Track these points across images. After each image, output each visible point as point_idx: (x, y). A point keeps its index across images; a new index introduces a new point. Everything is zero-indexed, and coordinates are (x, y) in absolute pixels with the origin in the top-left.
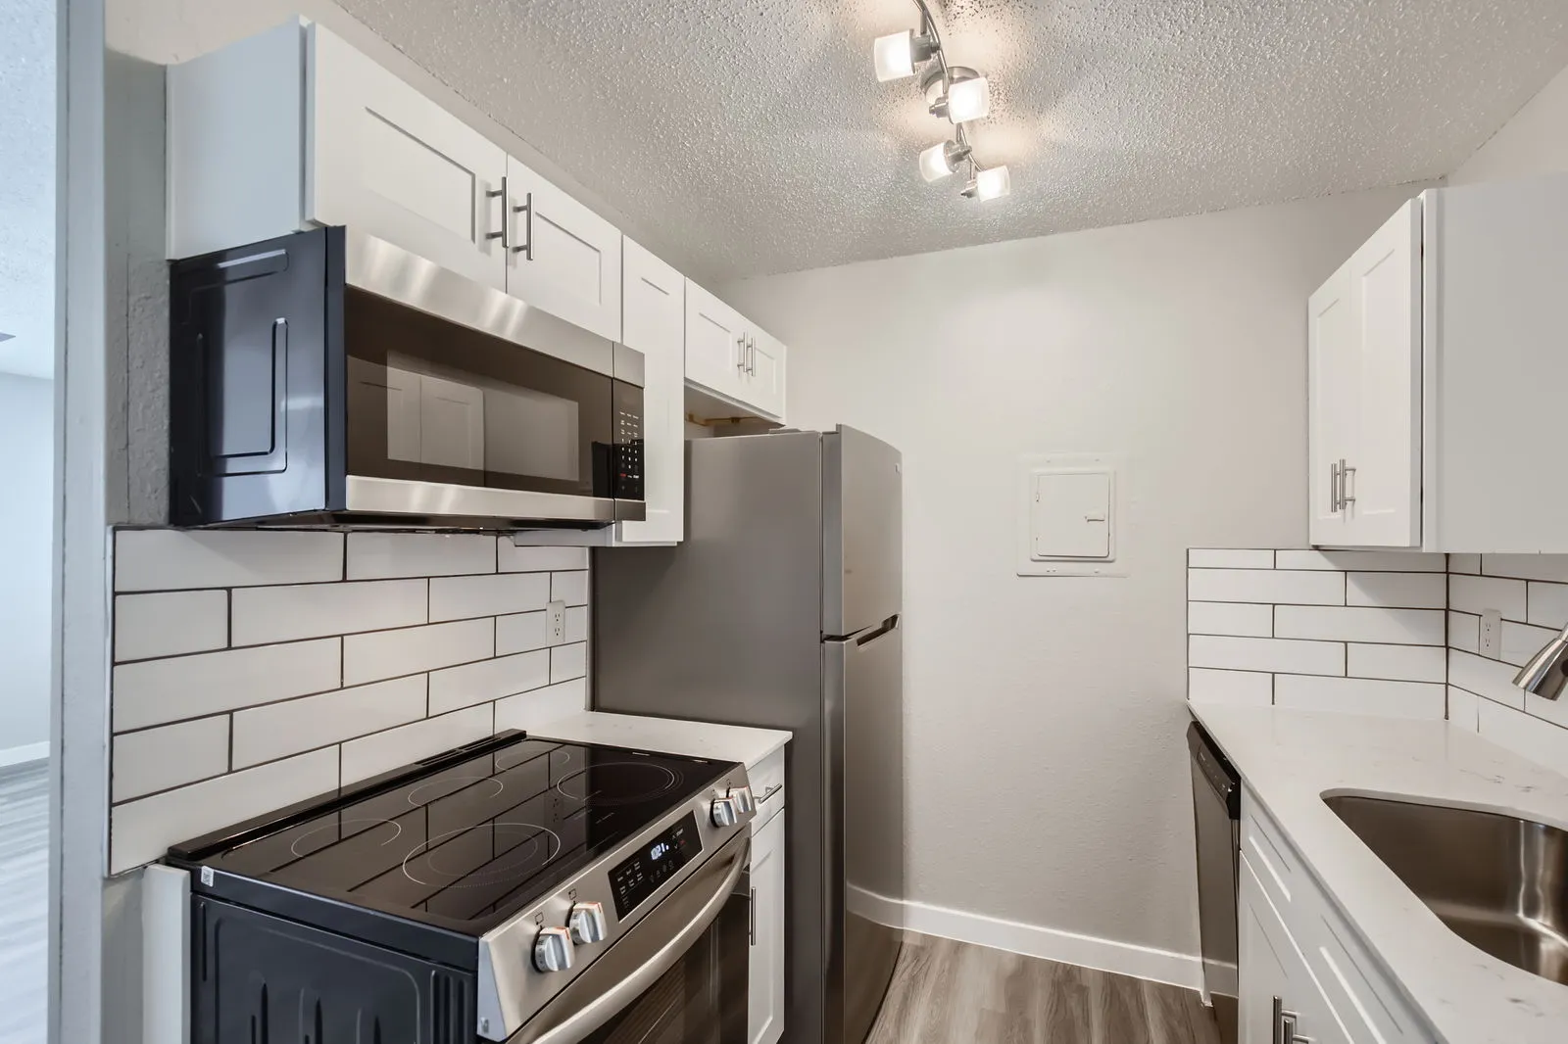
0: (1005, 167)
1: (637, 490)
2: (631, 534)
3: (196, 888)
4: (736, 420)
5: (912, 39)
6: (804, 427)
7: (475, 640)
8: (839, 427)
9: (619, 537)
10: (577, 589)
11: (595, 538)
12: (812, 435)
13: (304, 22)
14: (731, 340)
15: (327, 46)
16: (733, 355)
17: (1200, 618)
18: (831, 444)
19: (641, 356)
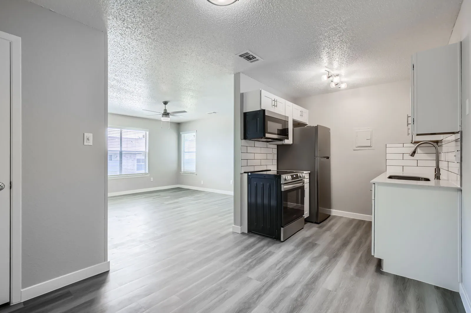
0: (346, 83)
1: (288, 135)
2: (286, 142)
3: (248, 175)
4: (299, 124)
5: (327, 76)
6: (312, 125)
7: (264, 156)
8: (318, 125)
9: (285, 142)
10: (275, 151)
11: (280, 143)
12: (313, 127)
13: (260, 89)
14: (299, 111)
15: (263, 91)
16: (299, 113)
17: (389, 156)
18: (316, 128)
19: (288, 117)
